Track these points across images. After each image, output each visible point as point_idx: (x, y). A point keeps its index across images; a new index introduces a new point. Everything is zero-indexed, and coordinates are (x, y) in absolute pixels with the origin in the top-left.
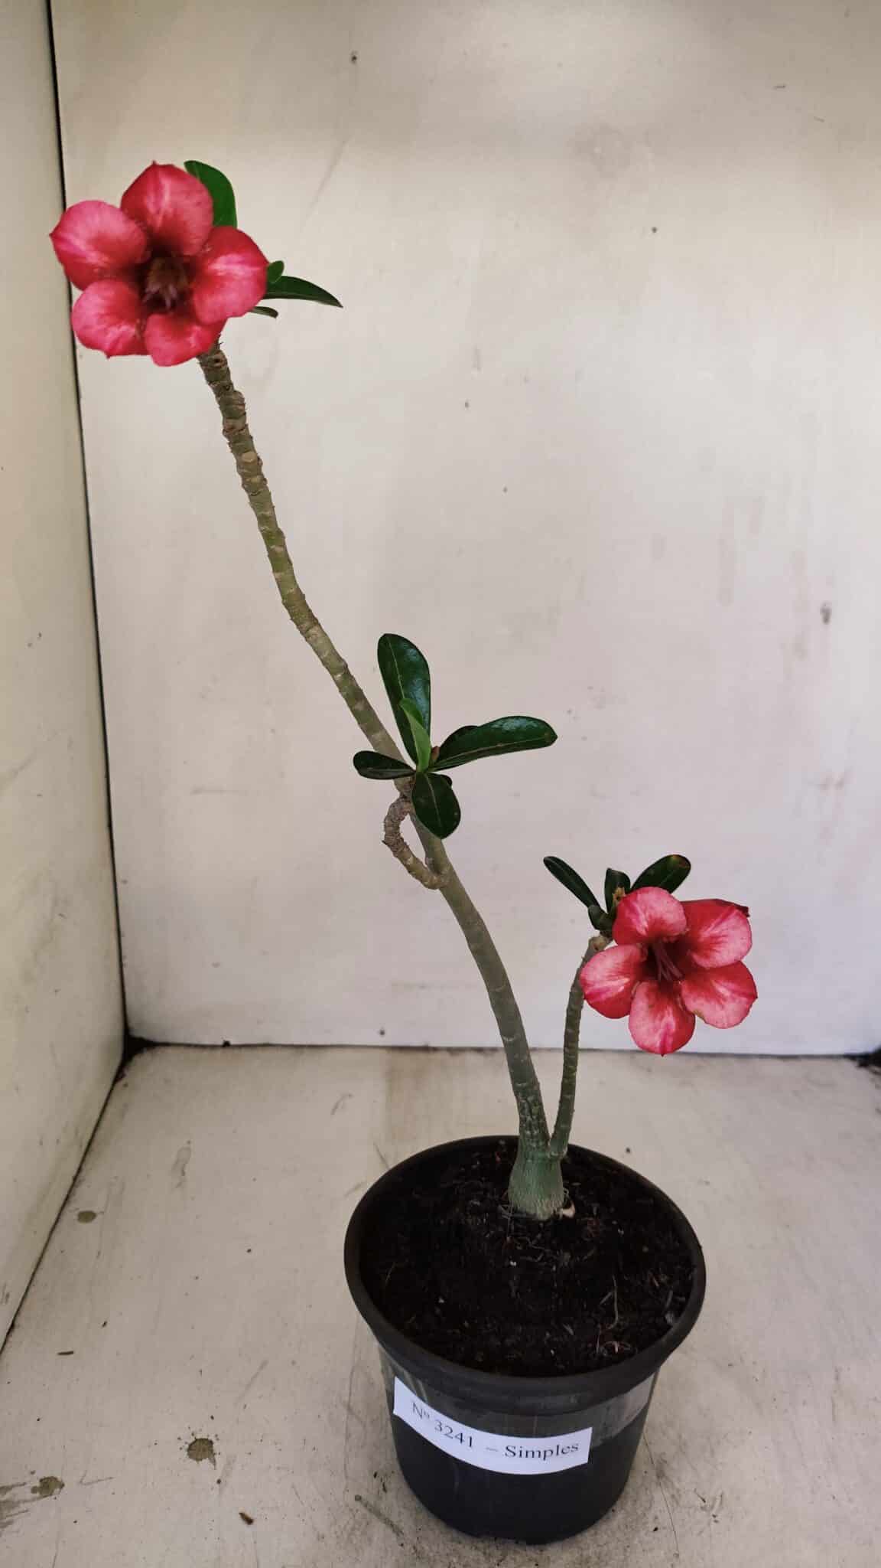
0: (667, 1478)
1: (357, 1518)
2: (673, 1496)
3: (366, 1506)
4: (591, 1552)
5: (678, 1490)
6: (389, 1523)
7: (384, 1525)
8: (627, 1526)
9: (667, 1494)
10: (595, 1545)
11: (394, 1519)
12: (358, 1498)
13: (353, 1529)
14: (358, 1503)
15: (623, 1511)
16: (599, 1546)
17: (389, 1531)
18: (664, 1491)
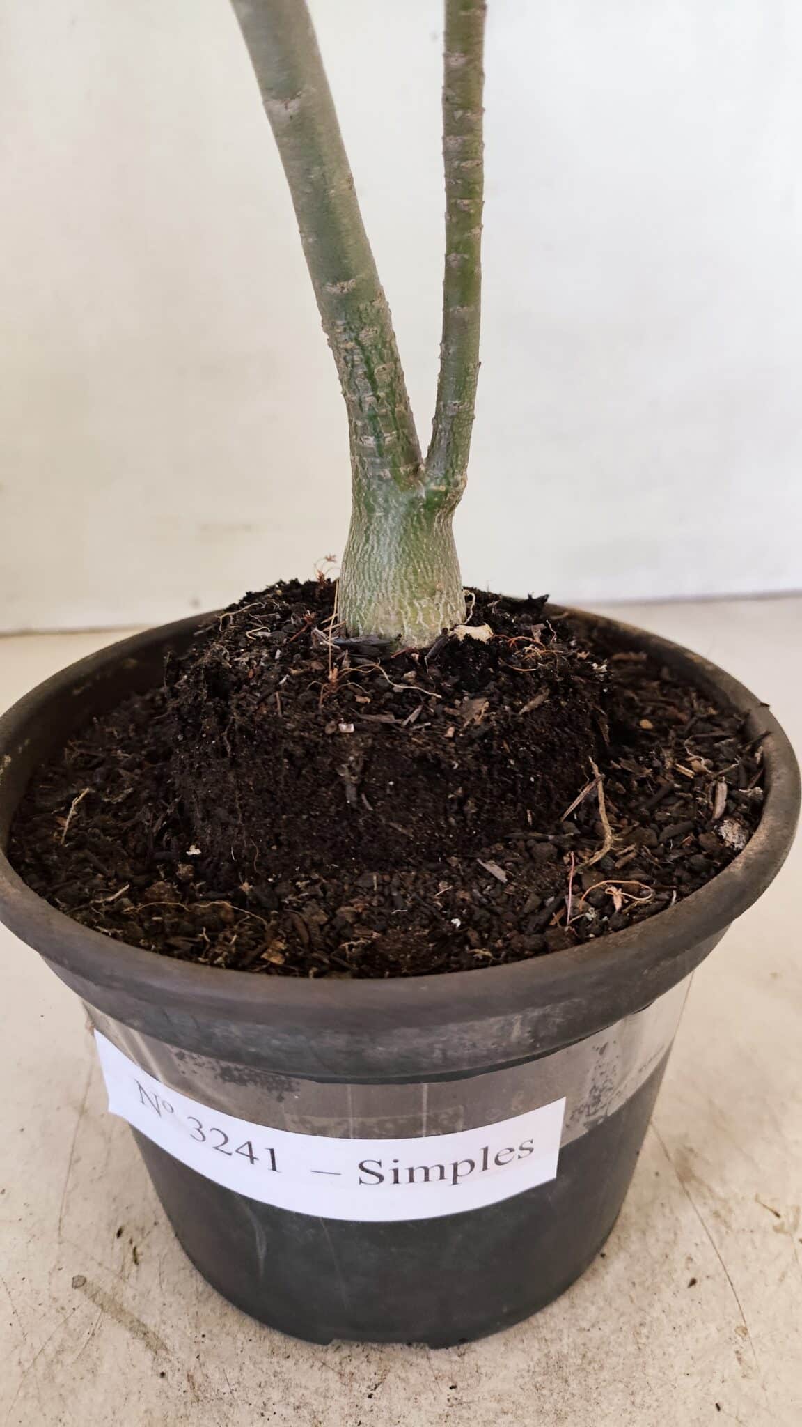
0: (701, 1182)
1: (71, 1325)
2: (717, 1214)
3: (93, 1297)
4: (565, 1345)
5: (725, 1201)
6: (141, 1331)
7: (128, 1335)
8: (634, 1284)
9: (704, 1211)
10: (574, 1330)
11: (151, 1322)
12: (79, 1283)
13: (61, 1351)
14: (77, 1291)
15: (622, 1255)
16: (582, 1330)
17: (139, 1345)
18: (698, 1207)
